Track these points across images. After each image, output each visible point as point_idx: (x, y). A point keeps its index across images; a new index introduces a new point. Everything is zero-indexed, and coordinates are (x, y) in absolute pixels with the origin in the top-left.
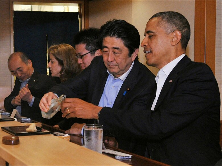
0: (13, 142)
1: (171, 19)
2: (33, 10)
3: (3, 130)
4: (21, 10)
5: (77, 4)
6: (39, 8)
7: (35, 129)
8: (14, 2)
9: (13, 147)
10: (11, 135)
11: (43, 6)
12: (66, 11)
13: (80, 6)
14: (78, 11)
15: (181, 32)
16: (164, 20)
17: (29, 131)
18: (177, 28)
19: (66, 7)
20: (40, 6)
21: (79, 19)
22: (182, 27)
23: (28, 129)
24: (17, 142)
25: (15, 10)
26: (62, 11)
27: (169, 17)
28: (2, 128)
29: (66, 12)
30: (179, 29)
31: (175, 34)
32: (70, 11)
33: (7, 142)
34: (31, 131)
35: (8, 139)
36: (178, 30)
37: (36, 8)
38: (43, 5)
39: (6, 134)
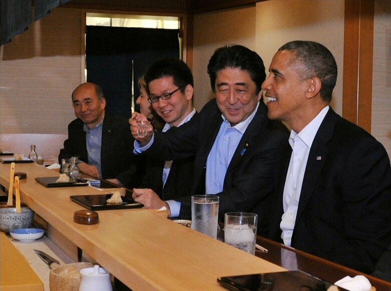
0: (89, 220)
1: (309, 59)
2: (113, 26)
3: (73, 201)
4: (95, 25)
5: (177, 18)
6: (121, 21)
7: (120, 200)
8: (87, 13)
9: (89, 227)
10: (86, 209)
11: (126, 20)
12: (160, 27)
13: (181, 20)
14: (177, 28)
15: (322, 79)
16: (300, 58)
17: (111, 203)
18: (317, 73)
19: (159, 21)
20: (123, 19)
21: (180, 39)
22: (324, 72)
23: (109, 201)
24: (95, 221)
25: (88, 25)
26: (155, 27)
27: (308, 55)
28: (72, 197)
29: (159, 29)
30: (319, 76)
31: (312, 81)
32: (166, 27)
33: (80, 219)
34: (115, 203)
35: (81, 216)
36: (317, 77)
37: (118, 22)
38: (127, 18)
39: (79, 208)
